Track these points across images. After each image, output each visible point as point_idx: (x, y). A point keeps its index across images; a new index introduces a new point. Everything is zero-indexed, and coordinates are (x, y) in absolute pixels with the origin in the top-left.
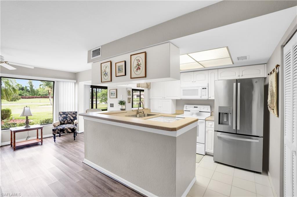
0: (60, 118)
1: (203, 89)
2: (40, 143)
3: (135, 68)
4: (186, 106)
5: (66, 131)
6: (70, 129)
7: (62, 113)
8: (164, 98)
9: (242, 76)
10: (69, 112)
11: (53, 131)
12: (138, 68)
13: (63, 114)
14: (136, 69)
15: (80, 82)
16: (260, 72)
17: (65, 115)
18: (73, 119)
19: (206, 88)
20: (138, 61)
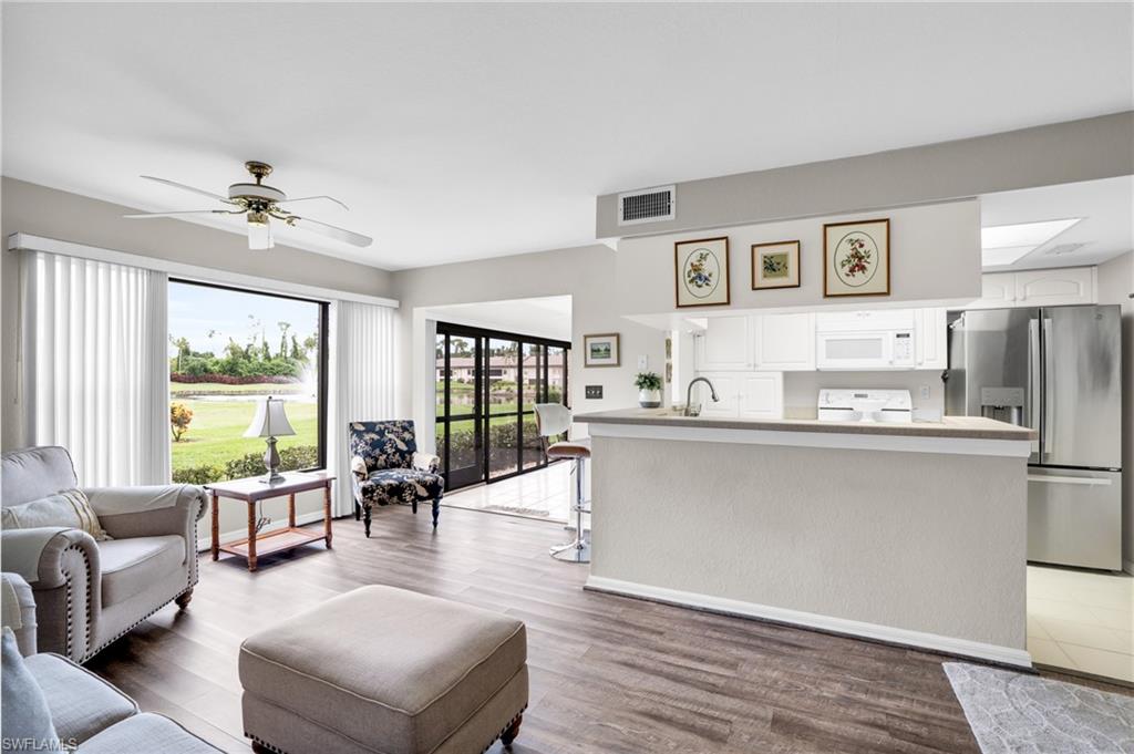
0: (357, 445)
1: (898, 336)
2: (322, 544)
3: (843, 265)
5: (411, 494)
6: (424, 484)
7: (362, 428)
8: (755, 367)
9: (1025, 299)
10: (388, 422)
11: (364, 495)
12: (857, 265)
13: (367, 431)
14: (847, 269)
15: (417, 306)
16: (1078, 289)
17: (377, 433)
18: (405, 448)
19: (908, 336)
20: (857, 245)
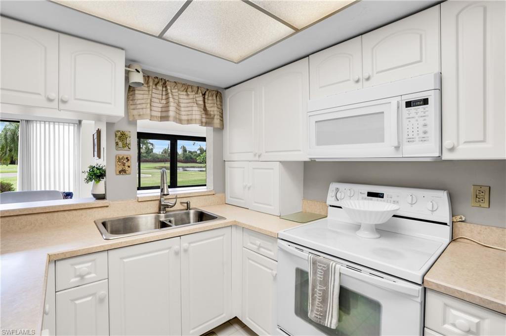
4: (337, 190)
8: (259, 156)
19: (426, 102)
